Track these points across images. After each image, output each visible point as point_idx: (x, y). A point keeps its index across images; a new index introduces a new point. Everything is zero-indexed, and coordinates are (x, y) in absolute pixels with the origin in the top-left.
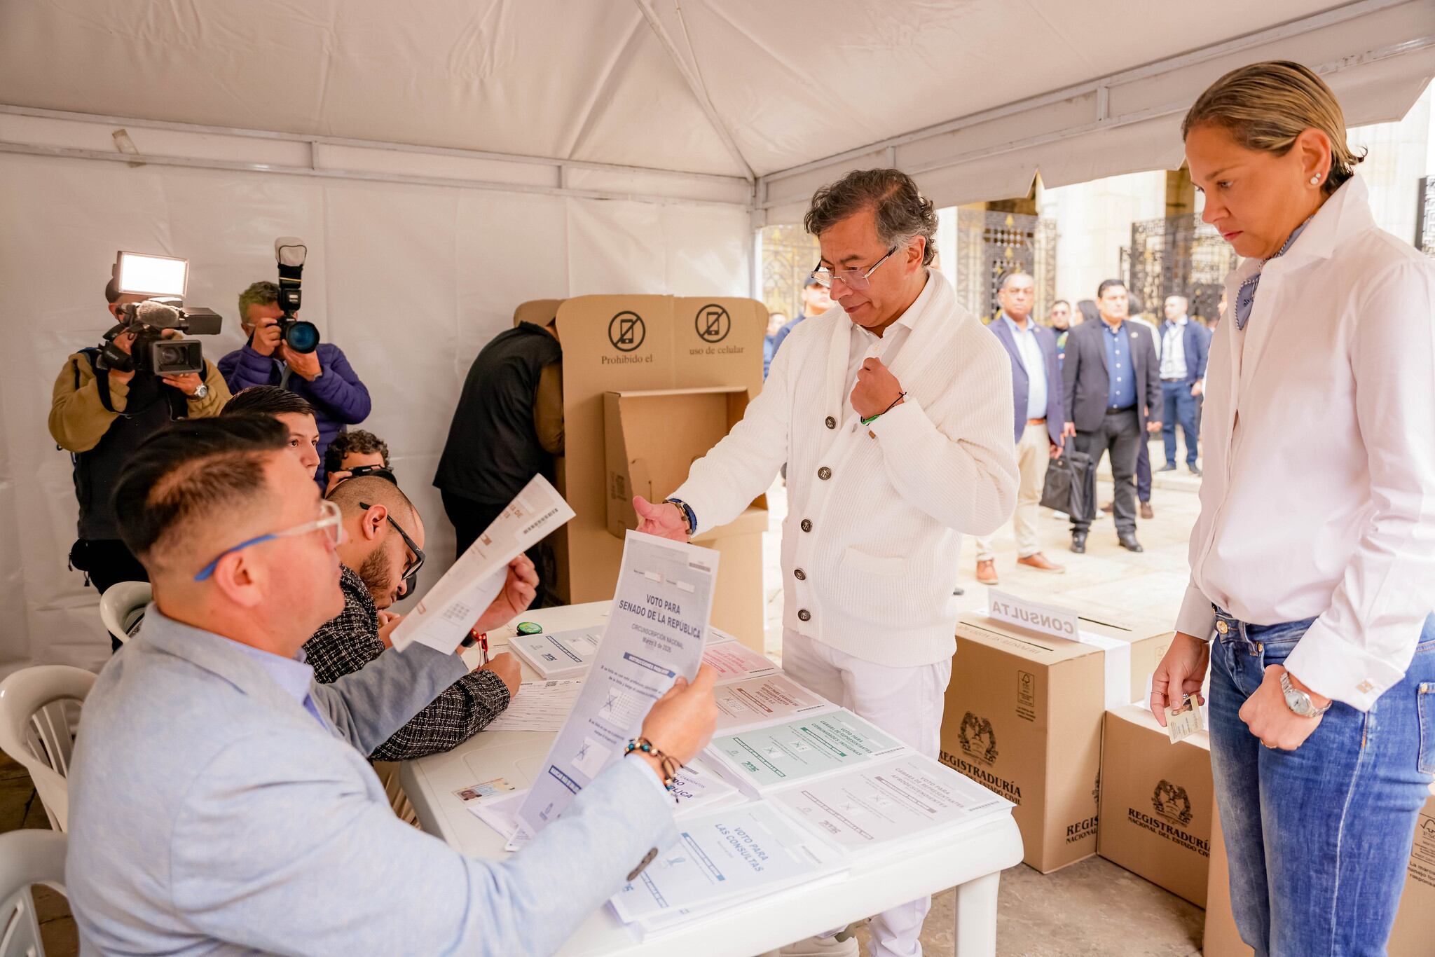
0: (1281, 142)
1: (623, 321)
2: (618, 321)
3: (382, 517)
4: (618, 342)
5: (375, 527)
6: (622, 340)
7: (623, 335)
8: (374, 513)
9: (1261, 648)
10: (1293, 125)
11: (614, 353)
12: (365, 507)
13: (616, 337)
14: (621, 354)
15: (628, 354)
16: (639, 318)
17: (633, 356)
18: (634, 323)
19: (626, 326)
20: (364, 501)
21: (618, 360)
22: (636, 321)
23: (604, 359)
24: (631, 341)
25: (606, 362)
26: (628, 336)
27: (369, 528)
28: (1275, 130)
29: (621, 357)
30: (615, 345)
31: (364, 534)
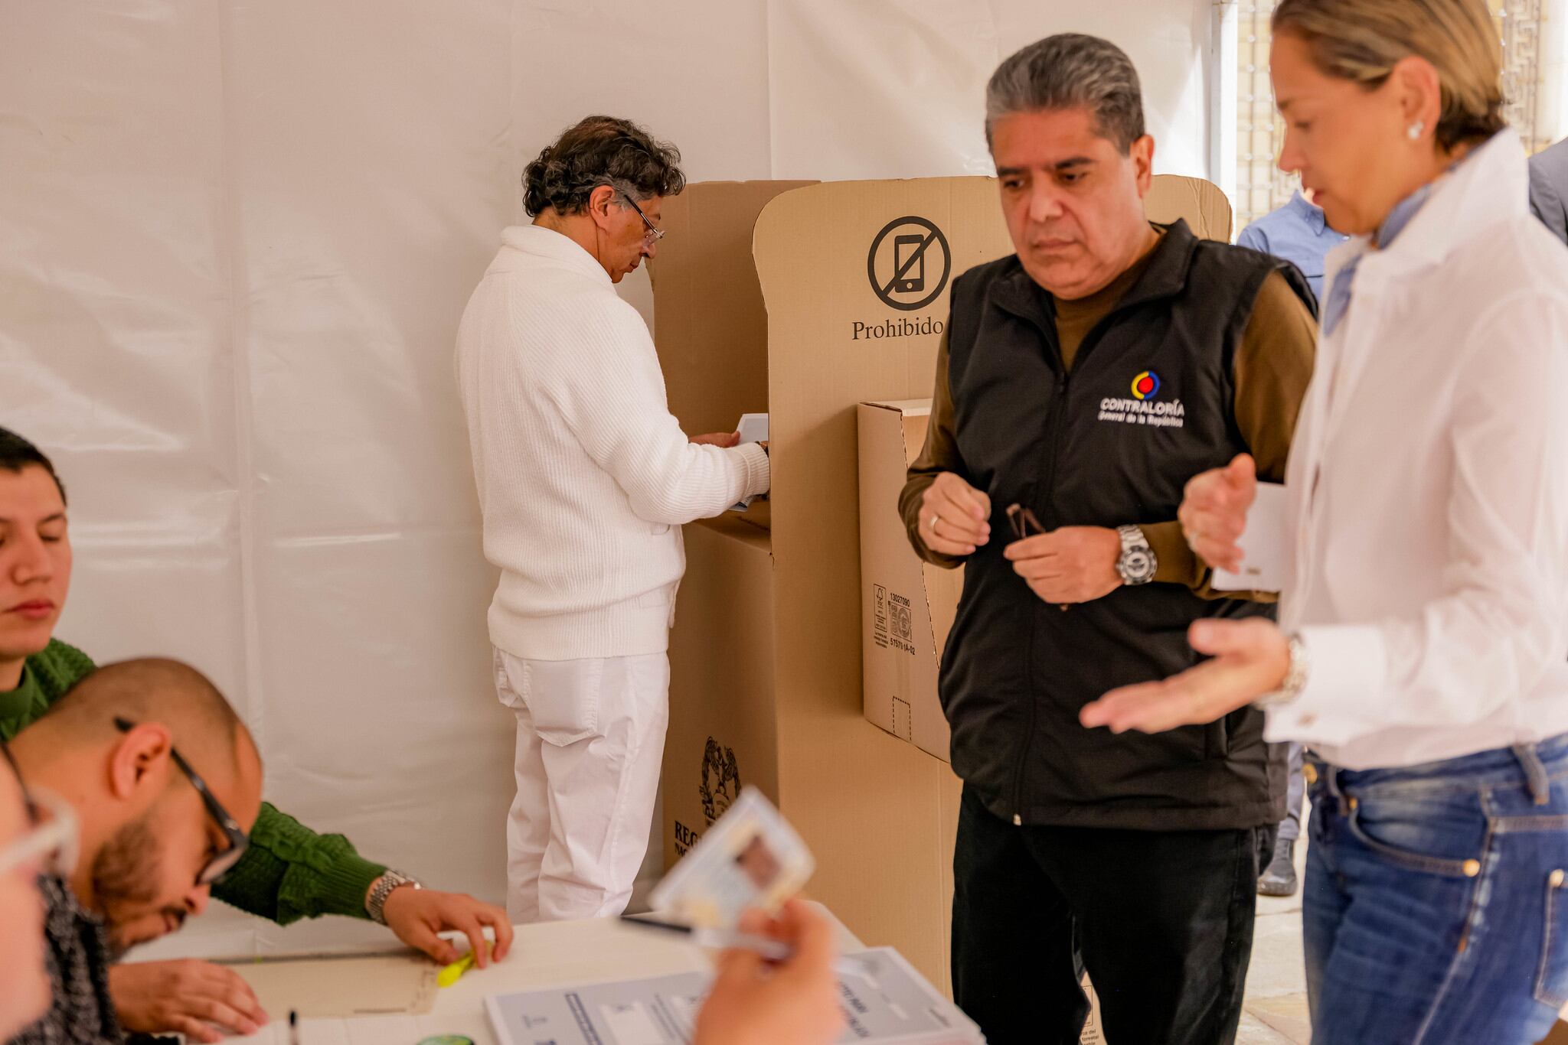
0: (1371, 72)
1: (900, 240)
2: (889, 239)
3: (158, 750)
4: (889, 288)
5: (140, 772)
6: (898, 284)
7: (899, 273)
8: (141, 740)
9: (1354, 804)
10: (1385, 48)
11: (880, 313)
12: (124, 726)
13: (885, 276)
14: (895, 316)
15: (911, 316)
16: (936, 233)
17: (923, 320)
18: (925, 243)
19: (907, 251)
20: (125, 712)
21: (888, 330)
22: (930, 239)
23: (858, 328)
24: (918, 285)
25: (862, 334)
26: (913, 273)
27: (124, 773)
28: (1363, 54)
29: (894, 322)
30: (883, 295)
31: (112, 787)
